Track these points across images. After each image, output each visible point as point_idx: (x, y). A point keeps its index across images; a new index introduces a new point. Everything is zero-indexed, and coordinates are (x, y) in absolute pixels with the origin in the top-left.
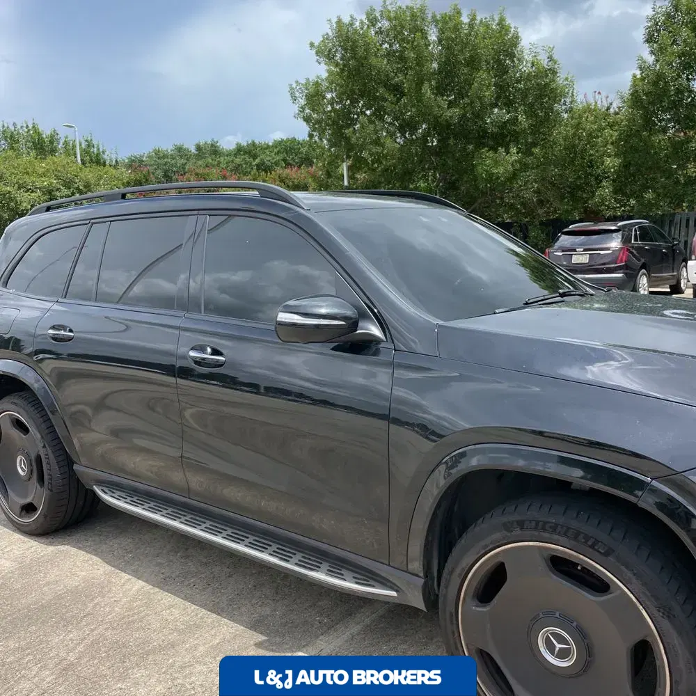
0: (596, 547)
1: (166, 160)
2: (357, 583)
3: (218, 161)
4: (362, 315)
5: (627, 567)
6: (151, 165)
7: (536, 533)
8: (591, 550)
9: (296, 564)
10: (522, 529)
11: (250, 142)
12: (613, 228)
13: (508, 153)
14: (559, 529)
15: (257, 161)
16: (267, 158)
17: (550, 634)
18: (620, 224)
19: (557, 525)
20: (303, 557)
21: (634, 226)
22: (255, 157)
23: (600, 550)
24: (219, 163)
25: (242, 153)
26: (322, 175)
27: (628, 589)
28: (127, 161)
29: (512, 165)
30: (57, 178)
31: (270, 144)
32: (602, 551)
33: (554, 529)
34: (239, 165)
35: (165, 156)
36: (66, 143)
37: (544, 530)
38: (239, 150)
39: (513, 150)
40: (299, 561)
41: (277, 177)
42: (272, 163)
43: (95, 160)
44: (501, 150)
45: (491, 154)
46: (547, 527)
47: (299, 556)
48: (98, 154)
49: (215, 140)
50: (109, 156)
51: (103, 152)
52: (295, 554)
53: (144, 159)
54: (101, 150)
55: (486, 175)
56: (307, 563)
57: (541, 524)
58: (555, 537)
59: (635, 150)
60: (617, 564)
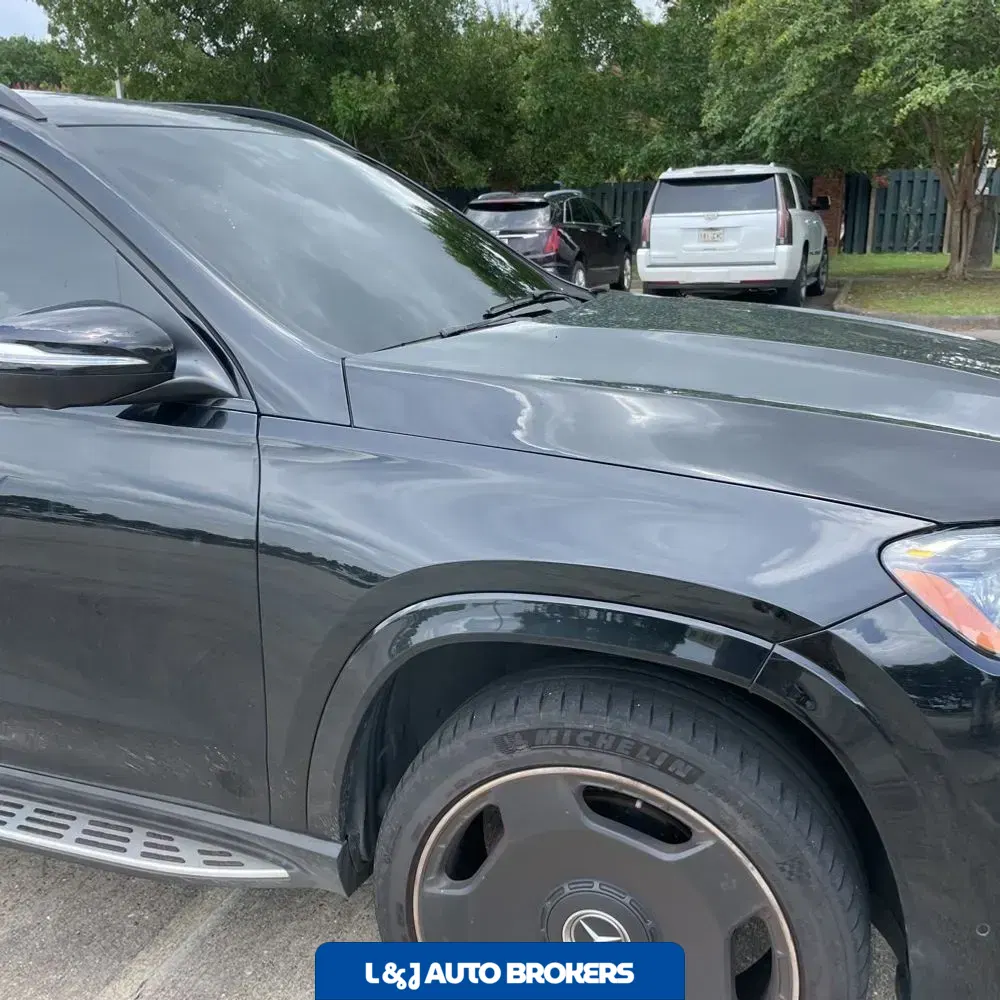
0: (670, 769)
2: (208, 863)
4: (181, 345)
5: (727, 800)
7: (560, 752)
8: (662, 774)
9: (79, 841)
10: (531, 745)
12: (537, 200)
13: (381, 81)
14: (602, 740)
17: (584, 920)
18: (547, 195)
19: (597, 734)
20: (92, 823)
21: (564, 199)
23: (678, 773)
27: (728, 836)
29: (390, 102)
32: (683, 776)
33: (592, 741)
37: (573, 743)
39: (390, 77)
40: (85, 832)
44: (371, 75)
45: (355, 80)
46: (580, 739)
47: (82, 822)
52: (74, 818)
56: (101, 835)
57: (567, 735)
58: (597, 756)
59: (558, 87)
60: (709, 794)
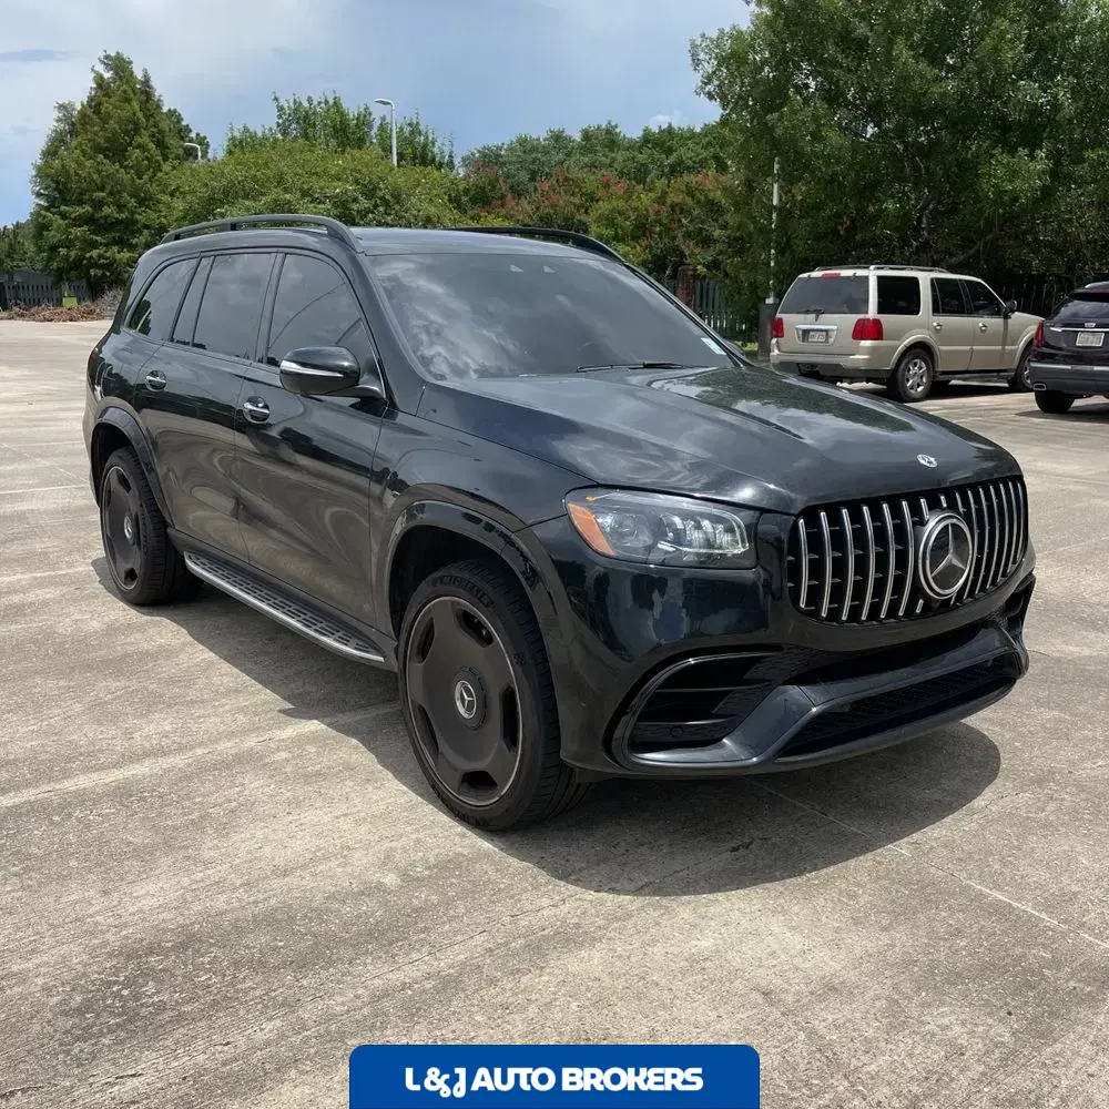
0: (482, 600)
1: (534, 156)
3: (612, 158)
6: (510, 163)
7: (451, 589)
11: (665, 126)
13: (1032, 157)
14: (462, 583)
15: (672, 159)
16: (686, 153)
22: (669, 151)
23: (484, 602)
24: (614, 160)
25: (650, 146)
26: (738, 186)
28: (477, 155)
29: (1039, 178)
30: (357, 182)
31: (698, 130)
32: (486, 603)
34: (642, 165)
35: (534, 149)
36: (382, 128)
37: (455, 583)
38: (648, 140)
39: (1041, 153)
41: (683, 188)
42: (694, 162)
43: (419, 154)
44: (1022, 152)
45: (1005, 159)
46: (456, 580)
48: (425, 146)
49: (613, 124)
50: (440, 149)
51: (433, 144)
53: (503, 152)
54: (430, 139)
55: (993, 193)
58: (461, 591)
